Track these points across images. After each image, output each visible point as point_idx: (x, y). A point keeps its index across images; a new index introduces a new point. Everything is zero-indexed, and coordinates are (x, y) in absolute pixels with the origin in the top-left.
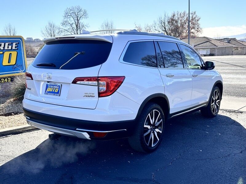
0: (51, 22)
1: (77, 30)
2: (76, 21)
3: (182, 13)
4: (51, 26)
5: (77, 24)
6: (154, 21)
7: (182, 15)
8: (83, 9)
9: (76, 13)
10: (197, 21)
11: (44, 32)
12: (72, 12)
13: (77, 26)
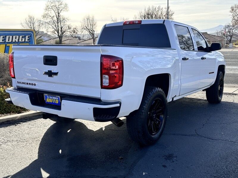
0: (31, 15)
1: (58, 23)
2: (57, 14)
3: (157, 8)
4: (30, 18)
5: (58, 17)
6: (135, 16)
7: (157, 9)
8: (63, 2)
9: (57, 6)
10: (171, 15)
11: (23, 24)
12: (53, 4)
13: (58, 19)
